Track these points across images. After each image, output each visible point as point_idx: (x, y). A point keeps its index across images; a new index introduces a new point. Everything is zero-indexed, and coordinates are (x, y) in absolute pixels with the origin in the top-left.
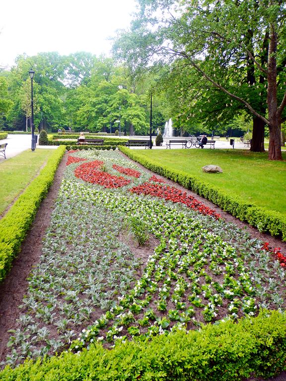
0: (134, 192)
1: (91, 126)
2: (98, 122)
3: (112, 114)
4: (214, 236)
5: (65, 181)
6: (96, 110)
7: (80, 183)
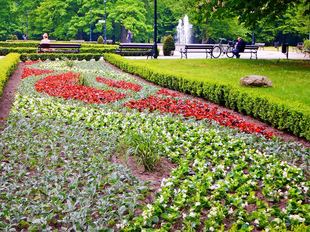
0: (132, 108)
1: (59, 31)
2: (69, 24)
3: (93, 11)
4: (265, 156)
5: (21, 97)
6: (66, 5)
7: (45, 99)
